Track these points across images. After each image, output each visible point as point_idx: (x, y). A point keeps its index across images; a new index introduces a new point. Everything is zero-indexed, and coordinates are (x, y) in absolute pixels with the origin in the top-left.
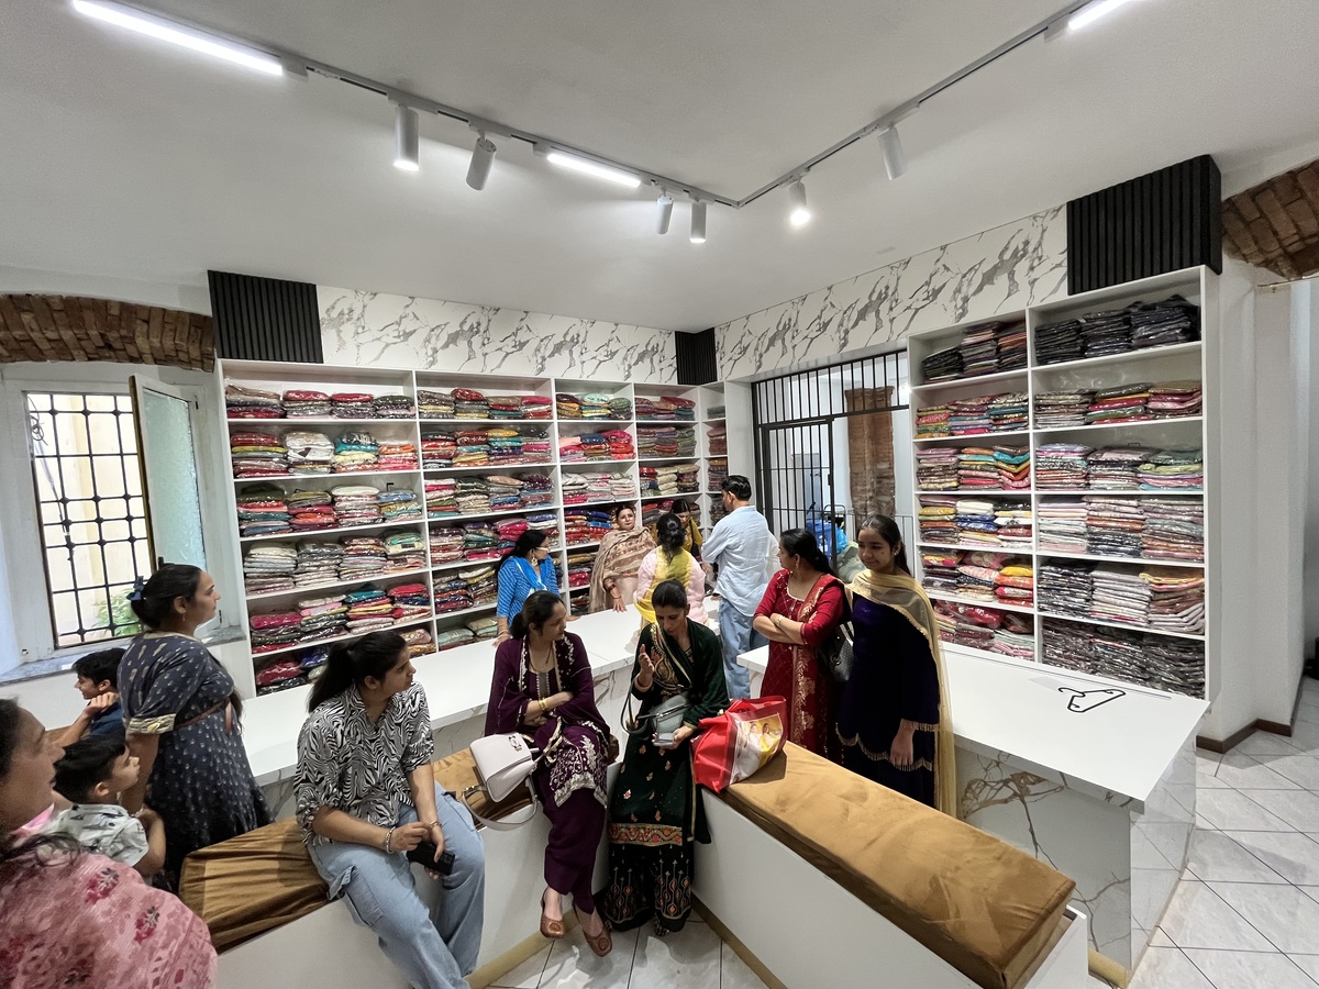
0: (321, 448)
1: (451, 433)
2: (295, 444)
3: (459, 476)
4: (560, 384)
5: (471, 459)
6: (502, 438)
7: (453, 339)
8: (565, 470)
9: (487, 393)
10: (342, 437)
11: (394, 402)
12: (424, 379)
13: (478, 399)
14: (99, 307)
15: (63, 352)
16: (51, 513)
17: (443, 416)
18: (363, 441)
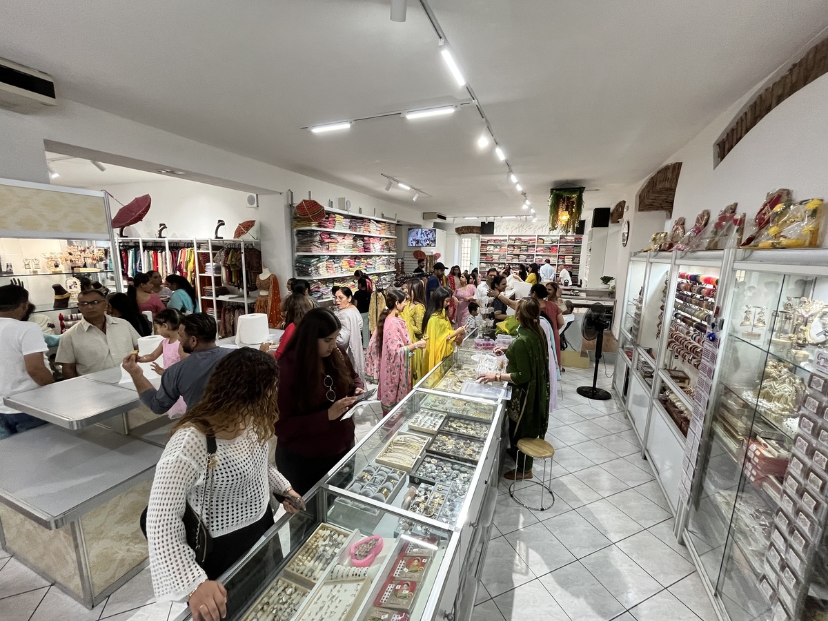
0: (492, 248)
1: (513, 246)
2: (488, 247)
3: (514, 255)
4: (538, 236)
5: (517, 251)
6: (524, 248)
7: (516, 228)
8: (537, 255)
9: (522, 238)
10: (495, 246)
11: (504, 240)
12: (509, 236)
13: (520, 239)
14: (470, 227)
15: (467, 233)
16: (463, 255)
17: (512, 243)
18: (498, 247)
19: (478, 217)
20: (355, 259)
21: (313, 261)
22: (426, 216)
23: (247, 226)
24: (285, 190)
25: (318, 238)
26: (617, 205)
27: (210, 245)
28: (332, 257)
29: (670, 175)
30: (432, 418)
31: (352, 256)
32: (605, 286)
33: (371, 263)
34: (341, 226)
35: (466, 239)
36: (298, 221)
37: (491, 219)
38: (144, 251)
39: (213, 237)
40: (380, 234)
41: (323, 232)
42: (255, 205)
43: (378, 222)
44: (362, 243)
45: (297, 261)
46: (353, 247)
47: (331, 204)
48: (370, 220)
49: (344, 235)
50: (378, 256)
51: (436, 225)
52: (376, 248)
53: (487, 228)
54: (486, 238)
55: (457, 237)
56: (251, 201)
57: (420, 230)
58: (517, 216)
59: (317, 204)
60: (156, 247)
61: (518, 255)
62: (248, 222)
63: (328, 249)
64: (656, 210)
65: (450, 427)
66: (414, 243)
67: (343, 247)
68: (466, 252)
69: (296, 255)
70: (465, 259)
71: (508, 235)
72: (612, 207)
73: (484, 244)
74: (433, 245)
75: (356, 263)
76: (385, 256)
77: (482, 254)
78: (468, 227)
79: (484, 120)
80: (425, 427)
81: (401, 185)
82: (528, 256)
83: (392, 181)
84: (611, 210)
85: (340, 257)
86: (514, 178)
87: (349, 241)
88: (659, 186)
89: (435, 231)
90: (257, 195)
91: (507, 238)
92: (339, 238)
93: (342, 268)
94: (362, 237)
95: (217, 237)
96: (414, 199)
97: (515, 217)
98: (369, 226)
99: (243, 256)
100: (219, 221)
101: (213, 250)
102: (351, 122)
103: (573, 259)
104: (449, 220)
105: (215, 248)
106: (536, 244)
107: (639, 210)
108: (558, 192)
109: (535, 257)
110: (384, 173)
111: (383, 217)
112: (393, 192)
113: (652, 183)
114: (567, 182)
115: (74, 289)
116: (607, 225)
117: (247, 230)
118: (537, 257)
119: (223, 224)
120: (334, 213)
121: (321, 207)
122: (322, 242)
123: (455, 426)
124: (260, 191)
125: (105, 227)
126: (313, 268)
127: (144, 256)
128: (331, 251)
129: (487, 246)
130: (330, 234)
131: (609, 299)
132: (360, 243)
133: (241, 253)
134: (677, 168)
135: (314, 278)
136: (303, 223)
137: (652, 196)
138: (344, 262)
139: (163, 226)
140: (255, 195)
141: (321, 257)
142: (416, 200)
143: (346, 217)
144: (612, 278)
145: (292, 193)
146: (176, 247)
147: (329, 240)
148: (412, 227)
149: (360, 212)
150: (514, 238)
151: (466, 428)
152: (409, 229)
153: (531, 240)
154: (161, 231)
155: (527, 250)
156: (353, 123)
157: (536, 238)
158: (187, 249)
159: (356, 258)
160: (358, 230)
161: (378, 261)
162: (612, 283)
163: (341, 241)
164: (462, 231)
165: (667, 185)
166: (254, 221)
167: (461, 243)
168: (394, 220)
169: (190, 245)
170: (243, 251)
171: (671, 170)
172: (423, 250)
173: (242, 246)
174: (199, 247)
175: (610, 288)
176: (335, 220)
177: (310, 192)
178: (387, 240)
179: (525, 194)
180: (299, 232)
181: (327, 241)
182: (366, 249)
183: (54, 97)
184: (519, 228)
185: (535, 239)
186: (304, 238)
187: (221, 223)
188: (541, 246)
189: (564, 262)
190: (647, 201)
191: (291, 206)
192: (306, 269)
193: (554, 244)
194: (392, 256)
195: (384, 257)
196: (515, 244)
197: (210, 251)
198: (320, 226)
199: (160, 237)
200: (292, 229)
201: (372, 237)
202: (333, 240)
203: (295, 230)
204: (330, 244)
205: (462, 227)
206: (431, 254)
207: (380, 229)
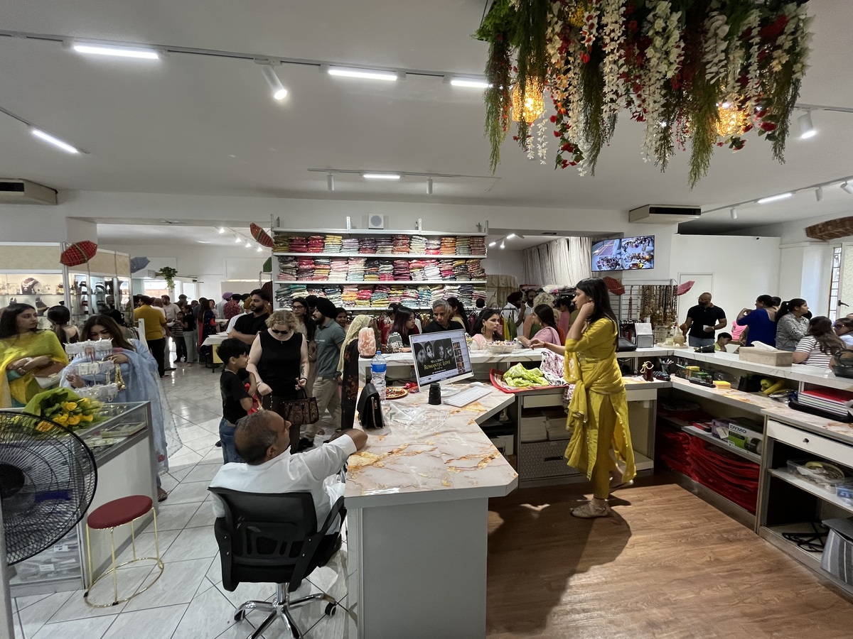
15: (844, 234)
19: (793, 192)
20: (373, 289)
22: (634, 214)
31: (364, 285)
40: (437, 254)
41: (299, 258)
43: (434, 237)
44: (391, 267)
46: (368, 273)
48: (411, 237)
49: (347, 259)
50: (434, 285)
52: (428, 274)
63: (310, 277)
66: (604, 266)
67: (342, 274)
74: (648, 265)
75: (374, 294)
76: (456, 285)
78: (842, 220)
81: (369, 176)
87: (359, 266)
89: (652, 239)
92: (336, 264)
94: (389, 260)
98: (406, 245)
122: (299, 269)
128: (317, 279)
130: (313, 259)
132: (384, 268)
138: (349, 292)
147: (314, 267)
148: (599, 239)
152: (595, 243)
160: (378, 251)
161: (434, 293)
163: (338, 267)
176: (324, 242)
178: (462, 262)
181: (309, 267)
182: (399, 275)
195: (452, 287)
201: (417, 259)
202: (321, 267)
204: (316, 272)
205: (828, 223)
206: (668, 283)
207: (438, 246)
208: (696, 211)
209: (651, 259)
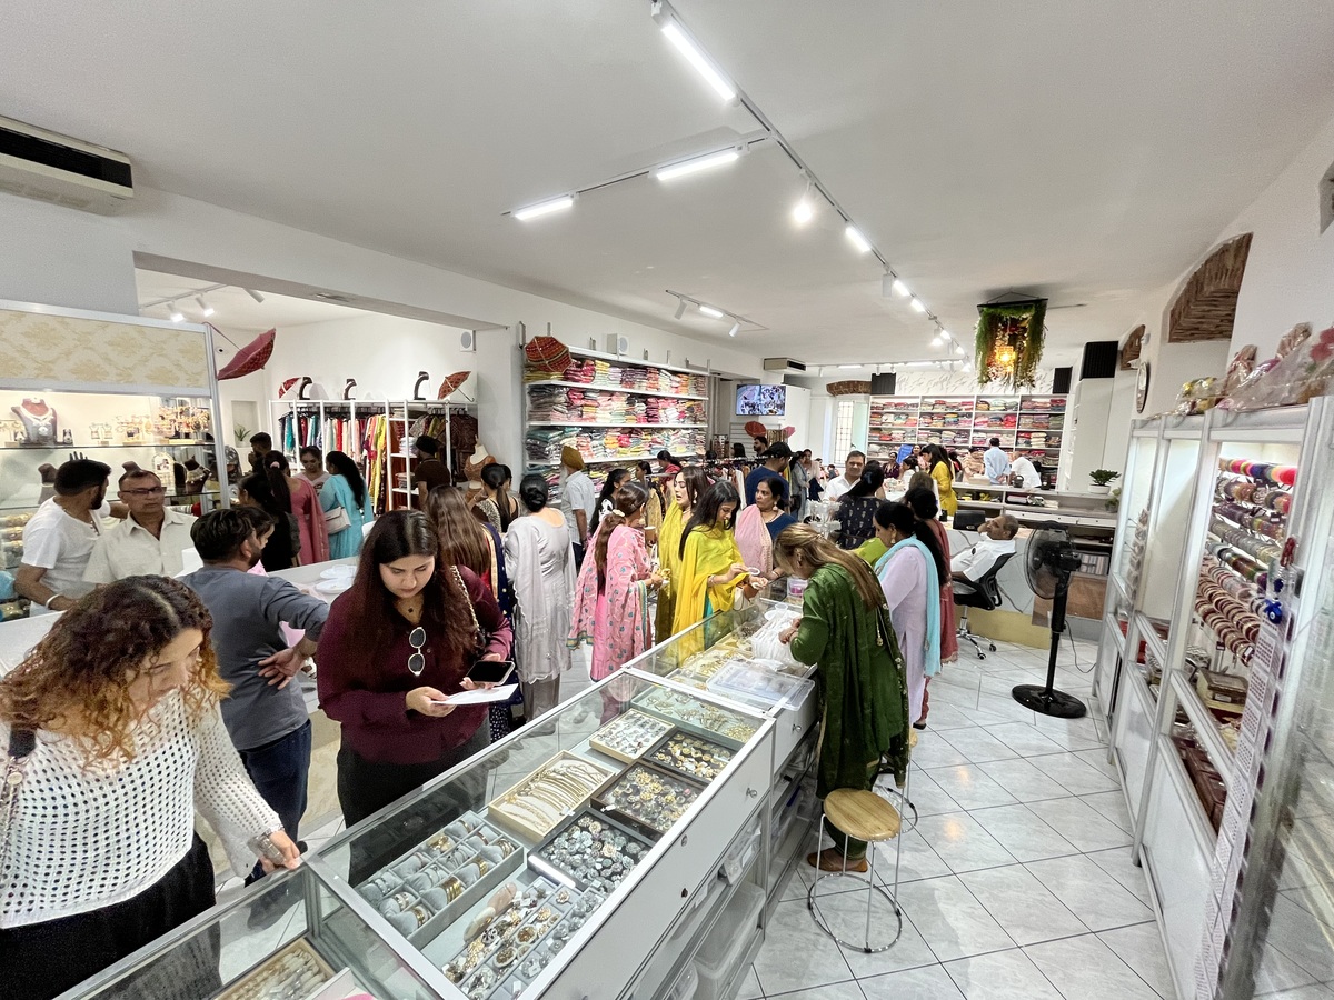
0: (891, 418)
1: (931, 415)
2: (884, 417)
3: (932, 430)
4: (979, 397)
5: (938, 424)
6: (951, 418)
7: (936, 384)
8: (975, 431)
9: (948, 400)
10: (898, 415)
11: (913, 405)
12: (924, 397)
13: (944, 403)
14: (852, 382)
15: (847, 393)
16: (839, 431)
17: (928, 409)
18: (903, 417)
19: (862, 365)
20: (631, 433)
21: (552, 435)
22: (769, 364)
23: (456, 380)
24: (512, 322)
25: (562, 399)
26: (1131, 336)
27: (405, 410)
28: (586, 429)
29: (1229, 263)
30: (642, 731)
31: (624, 428)
32: (1101, 489)
33: (659, 440)
34: (606, 379)
35: (846, 404)
36: (532, 372)
37: (886, 369)
38: (326, 420)
39: (411, 398)
40: (677, 393)
41: (572, 389)
42: (471, 348)
43: (675, 373)
44: (643, 407)
45: (530, 436)
46: (628, 413)
47: (593, 345)
48: (659, 369)
49: (612, 393)
50: (674, 429)
51: (788, 380)
52: (669, 416)
53: (882, 384)
54: (881, 400)
55: (829, 400)
56: (465, 341)
57: (758, 387)
58: (934, 362)
59: (557, 342)
60: (340, 414)
61: (940, 431)
62: (459, 374)
63: (581, 416)
64: (1209, 338)
65: (668, 753)
66: (747, 409)
67: (609, 414)
68: (844, 426)
69: (527, 425)
70: (844, 437)
71: (921, 395)
72: (1122, 340)
73: (876, 412)
74: (780, 411)
75: (631, 440)
76: (687, 429)
77: (873, 430)
78: (849, 382)
79: (803, 171)
80: (618, 750)
81: (703, 309)
82: (959, 432)
83: (688, 302)
84: (1120, 347)
85: (600, 430)
86: (900, 288)
87: (620, 404)
88: (1208, 289)
89: (783, 388)
90: (474, 332)
91: (918, 401)
92: (602, 400)
93: (605, 448)
94: (644, 398)
95: (416, 398)
96: (732, 334)
97: (931, 364)
98: (656, 380)
99: (448, 426)
100: (421, 373)
101: (410, 416)
102: (572, 196)
103: (1048, 438)
104: (810, 371)
105: (414, 414)
106: (974, 412)
107: (1171, 340)
108: (992, 310)
109: (972, 434)
110: (670, 289)
111: (688, 365)
112: (688, 320)
113: (1196, 283)
114: (1011, 292)
115: (163, 470)
116: (1111, 374)
117: (456, 387)
118: (976, 435)
119: (427, 378)
120: (594, 359)
121: (564, 347)
122: (570, 405)
123: (678, 754)
124: (478, 326)
125: (205, 378)
126: (552, 447)
127: (327, 427)
128: (585, 419)
129: (881, 415)
130: (584, 391)
131: (1107, 514)
132: (640, 407)
133: (445, 422)
134: (1243, 245)
135: (552, 463)
136: (539, 374)
137: (1196, 310)
138: (611, 437)
139: (351, 382)
140: (471, 332)
141: (567, 430)
142: (736, 335)
143: (614, 364)
144: (1114, 475)
145: (524, 326)
146: (364, 414)
147: (583, 402)
148: (743, 383)
149: (646, 358)
150: (933, 401)
151: (699, 760)
152: (739, 387)
153: (964, 404)
154: (347, 390)
155: (956, 423)
156: (577, 197)
157: (974, 400)
158: (378, 416)
159: (631, 431)
160: (636, 386)
161: (673, 437)
162: (1113, 484)
163: (604, 404)
164: (837, 389)
165: (1224, 284)
166: (467, 373)
167: (836, 409)
168: (706, 370)
169: (381, 411)
170: (448, 418)
171: (1232, 252)
172: (761, 420)
173: (447, 411)
174: (391, 414)
175: (1111, 493)
176: (593, 370)
177: (549, 324)
178: (691, 403)
179: (935, 318)
180: (534, 390)
181: (579, 403)
182: (649, 417)
183: (129, 185)
184: (942, 382)
185: (972, 403)
186: (541, 397)
187: (424, 376)
188: (984, 415)
189: (1028, 443)
190: (1185, 322)
191: (521, 347)
192: (540, 447)
193: (1009, 411)
194: (700, 429)
195: (684, 432)
196: (935, 411)
197: (406, 420)
198: (566, 379)
199: (346, 398)
200: (523, 384)
201: (664, 398)
202: (590, 403)
203: (527, 386)
204: (585, 409)
205: (840, 383)
206: (777, 428)
207: (677, 385)
208: (802, 367)
209: (782, 406)
